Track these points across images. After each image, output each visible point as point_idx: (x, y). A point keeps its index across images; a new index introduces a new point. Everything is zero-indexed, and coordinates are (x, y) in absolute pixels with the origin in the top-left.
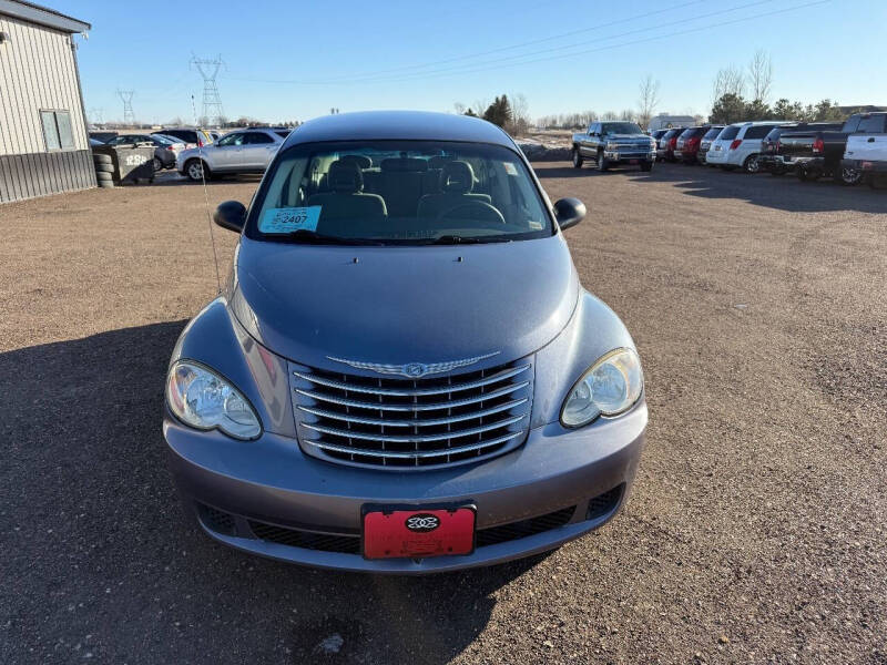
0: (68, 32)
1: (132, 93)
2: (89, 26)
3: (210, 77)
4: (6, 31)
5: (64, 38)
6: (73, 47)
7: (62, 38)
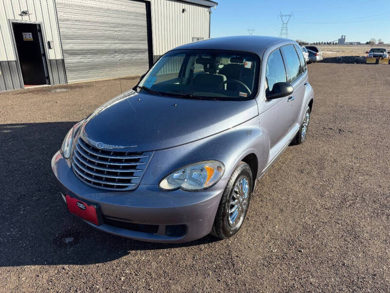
0: (209, 7)
1: (253, 31)
2: (217, 4)
3: (285, 22)
4: (186, 8)
5: (207, 9)
6: (210, 13)
7: (206, 9)
